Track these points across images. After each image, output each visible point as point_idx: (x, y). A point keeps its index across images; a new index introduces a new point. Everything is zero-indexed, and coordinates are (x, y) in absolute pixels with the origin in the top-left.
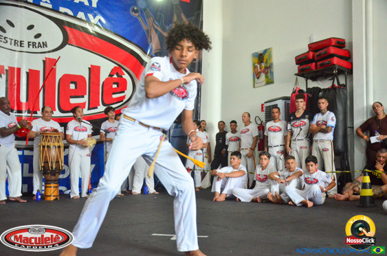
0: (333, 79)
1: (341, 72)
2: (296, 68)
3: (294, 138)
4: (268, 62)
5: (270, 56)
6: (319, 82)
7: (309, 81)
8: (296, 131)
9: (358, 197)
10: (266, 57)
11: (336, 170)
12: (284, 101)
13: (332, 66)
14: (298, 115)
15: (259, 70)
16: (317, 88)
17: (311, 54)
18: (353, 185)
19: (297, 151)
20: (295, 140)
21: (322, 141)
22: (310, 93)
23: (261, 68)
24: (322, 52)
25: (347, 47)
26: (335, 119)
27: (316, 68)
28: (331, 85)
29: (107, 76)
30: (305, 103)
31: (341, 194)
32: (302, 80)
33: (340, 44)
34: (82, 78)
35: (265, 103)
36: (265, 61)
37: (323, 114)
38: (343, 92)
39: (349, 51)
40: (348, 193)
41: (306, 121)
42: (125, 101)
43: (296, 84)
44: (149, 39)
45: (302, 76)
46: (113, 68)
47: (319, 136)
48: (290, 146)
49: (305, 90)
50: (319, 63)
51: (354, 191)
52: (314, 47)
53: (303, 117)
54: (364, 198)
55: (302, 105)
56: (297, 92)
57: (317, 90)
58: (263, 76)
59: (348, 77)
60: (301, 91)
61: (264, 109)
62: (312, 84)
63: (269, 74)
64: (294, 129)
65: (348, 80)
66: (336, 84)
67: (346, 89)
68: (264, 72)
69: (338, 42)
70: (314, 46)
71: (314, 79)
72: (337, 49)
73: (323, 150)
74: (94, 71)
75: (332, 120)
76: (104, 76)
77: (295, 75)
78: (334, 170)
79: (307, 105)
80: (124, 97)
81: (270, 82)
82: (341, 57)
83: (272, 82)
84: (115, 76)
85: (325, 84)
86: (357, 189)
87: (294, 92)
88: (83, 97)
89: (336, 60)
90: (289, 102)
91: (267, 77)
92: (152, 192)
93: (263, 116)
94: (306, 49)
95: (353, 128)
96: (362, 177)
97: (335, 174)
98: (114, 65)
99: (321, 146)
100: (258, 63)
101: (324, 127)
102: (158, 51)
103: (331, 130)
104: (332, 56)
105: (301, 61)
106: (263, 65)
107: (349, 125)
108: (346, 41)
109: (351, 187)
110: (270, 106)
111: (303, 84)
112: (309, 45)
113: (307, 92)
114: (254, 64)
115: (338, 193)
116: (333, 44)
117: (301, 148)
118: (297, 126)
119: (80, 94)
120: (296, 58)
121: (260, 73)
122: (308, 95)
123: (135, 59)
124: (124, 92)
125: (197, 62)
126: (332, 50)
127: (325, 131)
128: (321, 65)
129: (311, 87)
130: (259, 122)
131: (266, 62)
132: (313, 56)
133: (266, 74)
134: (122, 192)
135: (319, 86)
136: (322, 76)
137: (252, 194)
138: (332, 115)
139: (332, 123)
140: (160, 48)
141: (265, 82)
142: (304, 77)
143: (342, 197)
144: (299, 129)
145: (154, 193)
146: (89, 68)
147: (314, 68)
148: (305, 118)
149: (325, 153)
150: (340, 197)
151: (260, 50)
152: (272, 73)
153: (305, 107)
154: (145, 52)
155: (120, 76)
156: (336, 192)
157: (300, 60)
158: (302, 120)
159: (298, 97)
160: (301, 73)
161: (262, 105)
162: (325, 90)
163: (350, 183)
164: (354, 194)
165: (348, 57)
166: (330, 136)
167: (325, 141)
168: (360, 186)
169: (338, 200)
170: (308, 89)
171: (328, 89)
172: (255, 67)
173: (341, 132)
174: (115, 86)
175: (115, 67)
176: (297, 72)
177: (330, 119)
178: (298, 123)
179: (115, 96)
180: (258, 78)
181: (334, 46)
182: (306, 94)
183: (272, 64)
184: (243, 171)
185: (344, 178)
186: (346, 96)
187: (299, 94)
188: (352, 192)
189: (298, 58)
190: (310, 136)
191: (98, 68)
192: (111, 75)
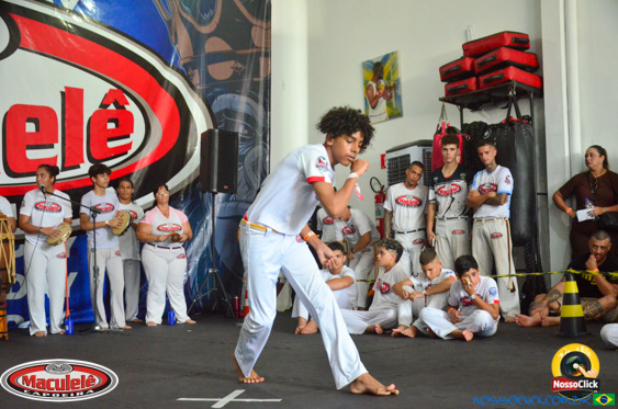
0: (509, 107)
1: (522, 94)
2: (440, 88)
3: (440, 216)
4: (392, 77)
5: (395, 67)
6: (483, 112)
7: (466, 111)
8: (444, 202)
9: (558, 319)
10: (387, 67)
11: (517, 271)
12: (421, 148)
13: (505, 83)
14: (447, 173)
15: (375, 93)
16: (481, 123)
17: (468, 62)
18: (549, 298)
19: (447, 239)
20: (442, 219)
21: (490, 219)
22: (468, 133)
23: (378, 89)
24: (488, 57)
25: (532, 49)
26: (511, 179)
27: (478, 87)
28: (505, 117)
29: (97, 108)
30: (459, 152)
31: (528, 315)
32: (452, 109)
33: (520, 42)
34: (50, 111)
35: (388, 152)
36: (385, 75)
37: (490, 171)
38: (526, 130)
39: (535, 55)
40: (539, 313)
41: (461, 183)
42: (130, 153)
43: (442, 116)
44: (173, 37)
45: (453, 102)
46: (107, 91)
47: (485, 211)
48: (434, 230)
49: (459, 127)
50: (482, 79)
51: (551, 309)
52: (474, 49)
53: (456, 176)
54: (567, 321)
55: (452, 153)
56: (443, 132)
57: (481, 126)
58: (383, 103)
59: (535, 102)
60: (451, 130)
61: (386, 164)
62: (471, 117)
63: (393, 100)
64: (440, 199)
65: (535, 108)
66: (513, 115)
67: (532, 125)
68: (384, 95)
69: (516, 40)
70: (473, 47)
71: (475, 108)
72: (514, 52)
73: (493, 236)
74: (72, 98)
75: (507, 181)
76: (90, 107)
77: (441, 100)
78: (513, 272)
79: (462, 156)
80: (129, 146)
81: (395, 114)
82: (522, 67)
83: (400, 115)
84: (112, 107)
85: (494, 117)
86: (555, 305)
87: (439, 132)
88: (52, 146)
89: (512, 73)
90: (430, 149)
91: (389, 105)
92: (183, 321)
93: (383, 175)
94: (460, 54)
95: (546, 194)
96: (563, 284)
97: (514, 279)
98: (107, 87)
99: (488, 228)
100: (373, 80)
101: (493, 194)
102: (189, 60)
103: (505, 201)
104: (505, 65)
105: (450, 74)
106: (383, 83)
107: (538, 190)
108: (532, 38)
109: (545, 302)
110: (396, 158)
111: (454, 117)
112: (463, 46)
113: (462, 131)
114: (366, 82)
115: (522, 313)
116: (507, 43)
117: (454, 232)
118: (446, 194)
119: (45, 142)
120: (441, 69)
121: (377, 97)
122: (463, 137)
123: (148, 76)
124: (128, 136)
125: (262, 79)
126: (506, 54)
127: (495, 202)
128: (488, 82)
129: (469, 122)
130: (378, 188)
131: (389, 78)
132: (472, 65)
133: (389, 99)
134: (127, 322)
135: (484, 121)
136: (488, 101)
137: (366, 320)
138: (506, 172)
139: (507, 188)
140: (192, 54)
141: (386, 115)
142: (457, 104)
143: (529, 321)
144: (449, 198)
145: (186, 323)
146: (62, 93)
147: (474, 88)
148: (458, 178)
149: (495, 241)
150: (525, 320)
151: (376, 56)
152: (399, 98)
153: (458, 159)
154: (166, 63)
155: (120, 106)
156: (518, 312)
157: (447, 72)
158: (455, 182)
159: (446, 141)
160: (451, 97)
161: (383, 156)
162: (494, 127)
163: (544, 295)
164: (550, 315)
165: (534, 66)
166: (504, 210)
167: (496, 219)
168: (561, 300)
169: (522, 326)
170: (463, 126)
171: (500, 125)
172: (368, 88)
173: (523, 203)
174: (111, 126)
175: (111, 90)
176: (443, 95)
177: (503, 179)
178: (447, 187)
179: (111, 145)
180: (374, 108)
181: (509, 47)
182: (460, 135)
183: (398, 81)
184: (349, 278)
185: (532, 287)
186: (532, 138)
187: (447, 135)
188: (546, 311)
189: (445, 70)
190: (469, 211)
191: (80, 92)
192: (104, 105)
